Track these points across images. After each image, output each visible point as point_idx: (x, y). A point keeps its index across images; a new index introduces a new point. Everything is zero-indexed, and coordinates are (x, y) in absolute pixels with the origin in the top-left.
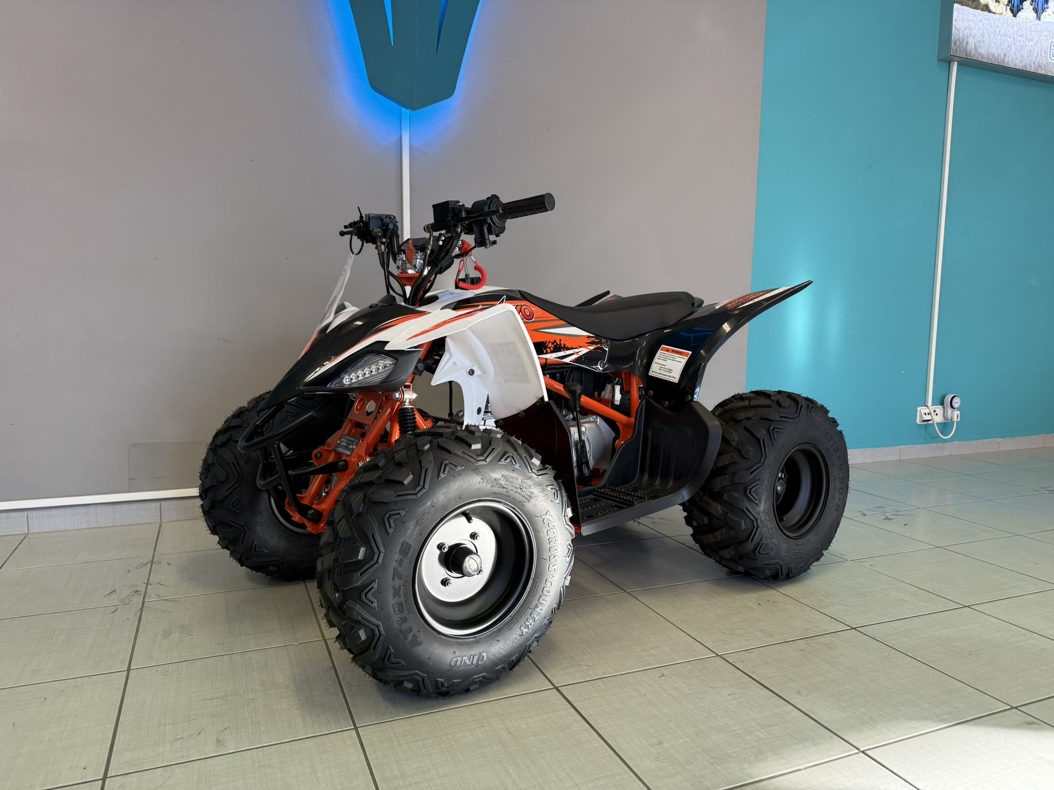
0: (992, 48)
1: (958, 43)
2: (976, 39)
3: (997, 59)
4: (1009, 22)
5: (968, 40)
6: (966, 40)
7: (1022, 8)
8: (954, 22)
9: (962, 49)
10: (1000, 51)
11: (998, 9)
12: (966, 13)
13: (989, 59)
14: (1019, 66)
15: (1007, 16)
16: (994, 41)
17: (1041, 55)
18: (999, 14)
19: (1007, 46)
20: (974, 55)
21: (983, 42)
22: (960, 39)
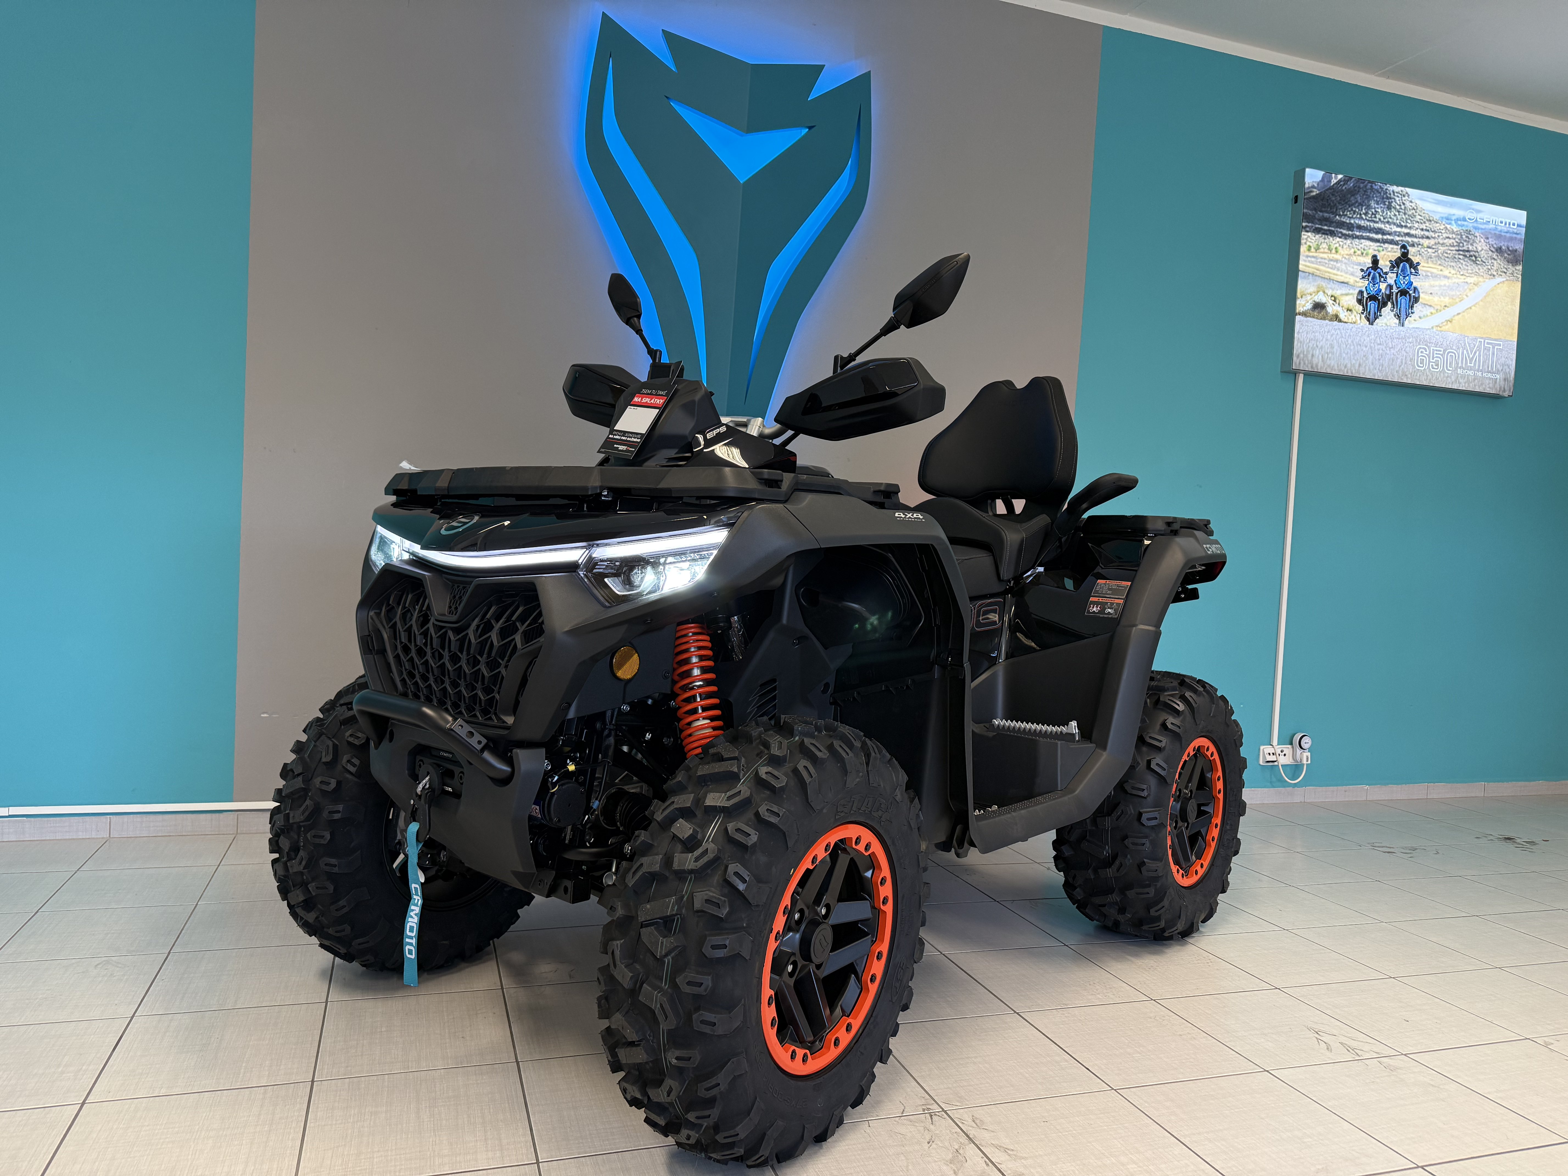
0: (1344, 359)
1: (1302, 356)
2: (1323, 350)
3: (1350, 369)
4: (1364, 331)
5: (1314, 352)
6: (1311, 353)
7: (1380, 316)
8: (1296, 335)
9: (1306, 362)
10: (1354, 361)
11: (1350, 318)
12: (1312, 324)
13: (1339, 371)
14: (1378, 377)
15: (1361, 324)
16: (1346, 352)
17: (1406, 363)
18: (1351, 323)
19: (1362, 355)
20: (1321, 368)
21: (1333, 353)
22: (1304, 352)
